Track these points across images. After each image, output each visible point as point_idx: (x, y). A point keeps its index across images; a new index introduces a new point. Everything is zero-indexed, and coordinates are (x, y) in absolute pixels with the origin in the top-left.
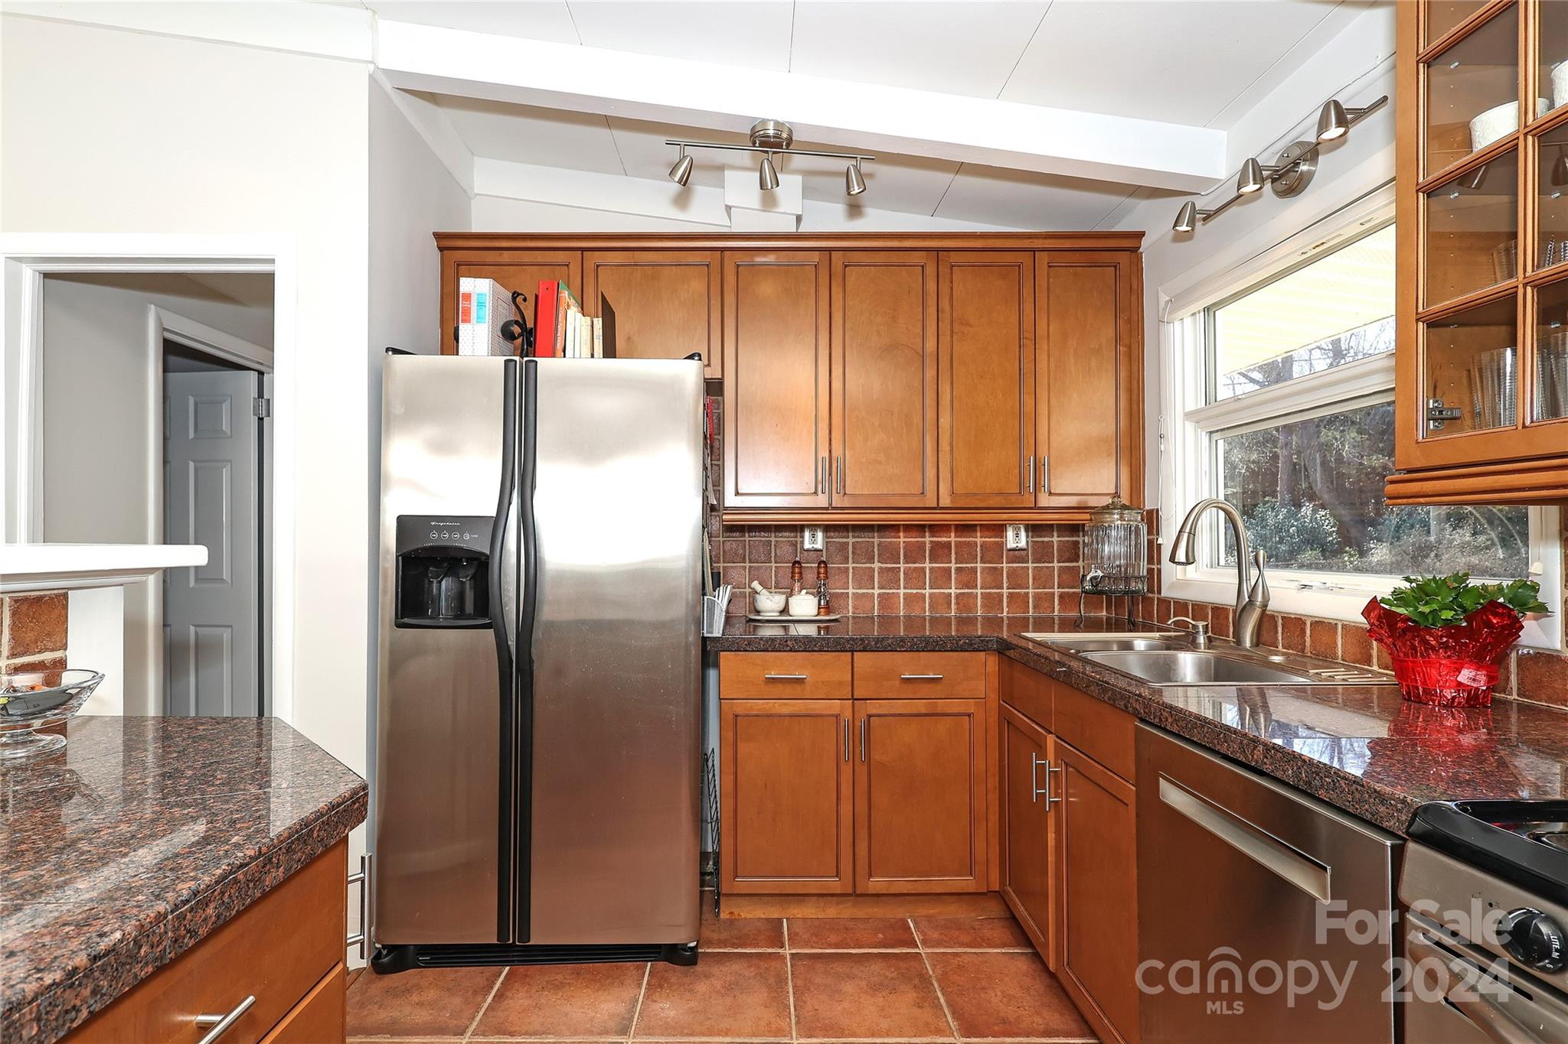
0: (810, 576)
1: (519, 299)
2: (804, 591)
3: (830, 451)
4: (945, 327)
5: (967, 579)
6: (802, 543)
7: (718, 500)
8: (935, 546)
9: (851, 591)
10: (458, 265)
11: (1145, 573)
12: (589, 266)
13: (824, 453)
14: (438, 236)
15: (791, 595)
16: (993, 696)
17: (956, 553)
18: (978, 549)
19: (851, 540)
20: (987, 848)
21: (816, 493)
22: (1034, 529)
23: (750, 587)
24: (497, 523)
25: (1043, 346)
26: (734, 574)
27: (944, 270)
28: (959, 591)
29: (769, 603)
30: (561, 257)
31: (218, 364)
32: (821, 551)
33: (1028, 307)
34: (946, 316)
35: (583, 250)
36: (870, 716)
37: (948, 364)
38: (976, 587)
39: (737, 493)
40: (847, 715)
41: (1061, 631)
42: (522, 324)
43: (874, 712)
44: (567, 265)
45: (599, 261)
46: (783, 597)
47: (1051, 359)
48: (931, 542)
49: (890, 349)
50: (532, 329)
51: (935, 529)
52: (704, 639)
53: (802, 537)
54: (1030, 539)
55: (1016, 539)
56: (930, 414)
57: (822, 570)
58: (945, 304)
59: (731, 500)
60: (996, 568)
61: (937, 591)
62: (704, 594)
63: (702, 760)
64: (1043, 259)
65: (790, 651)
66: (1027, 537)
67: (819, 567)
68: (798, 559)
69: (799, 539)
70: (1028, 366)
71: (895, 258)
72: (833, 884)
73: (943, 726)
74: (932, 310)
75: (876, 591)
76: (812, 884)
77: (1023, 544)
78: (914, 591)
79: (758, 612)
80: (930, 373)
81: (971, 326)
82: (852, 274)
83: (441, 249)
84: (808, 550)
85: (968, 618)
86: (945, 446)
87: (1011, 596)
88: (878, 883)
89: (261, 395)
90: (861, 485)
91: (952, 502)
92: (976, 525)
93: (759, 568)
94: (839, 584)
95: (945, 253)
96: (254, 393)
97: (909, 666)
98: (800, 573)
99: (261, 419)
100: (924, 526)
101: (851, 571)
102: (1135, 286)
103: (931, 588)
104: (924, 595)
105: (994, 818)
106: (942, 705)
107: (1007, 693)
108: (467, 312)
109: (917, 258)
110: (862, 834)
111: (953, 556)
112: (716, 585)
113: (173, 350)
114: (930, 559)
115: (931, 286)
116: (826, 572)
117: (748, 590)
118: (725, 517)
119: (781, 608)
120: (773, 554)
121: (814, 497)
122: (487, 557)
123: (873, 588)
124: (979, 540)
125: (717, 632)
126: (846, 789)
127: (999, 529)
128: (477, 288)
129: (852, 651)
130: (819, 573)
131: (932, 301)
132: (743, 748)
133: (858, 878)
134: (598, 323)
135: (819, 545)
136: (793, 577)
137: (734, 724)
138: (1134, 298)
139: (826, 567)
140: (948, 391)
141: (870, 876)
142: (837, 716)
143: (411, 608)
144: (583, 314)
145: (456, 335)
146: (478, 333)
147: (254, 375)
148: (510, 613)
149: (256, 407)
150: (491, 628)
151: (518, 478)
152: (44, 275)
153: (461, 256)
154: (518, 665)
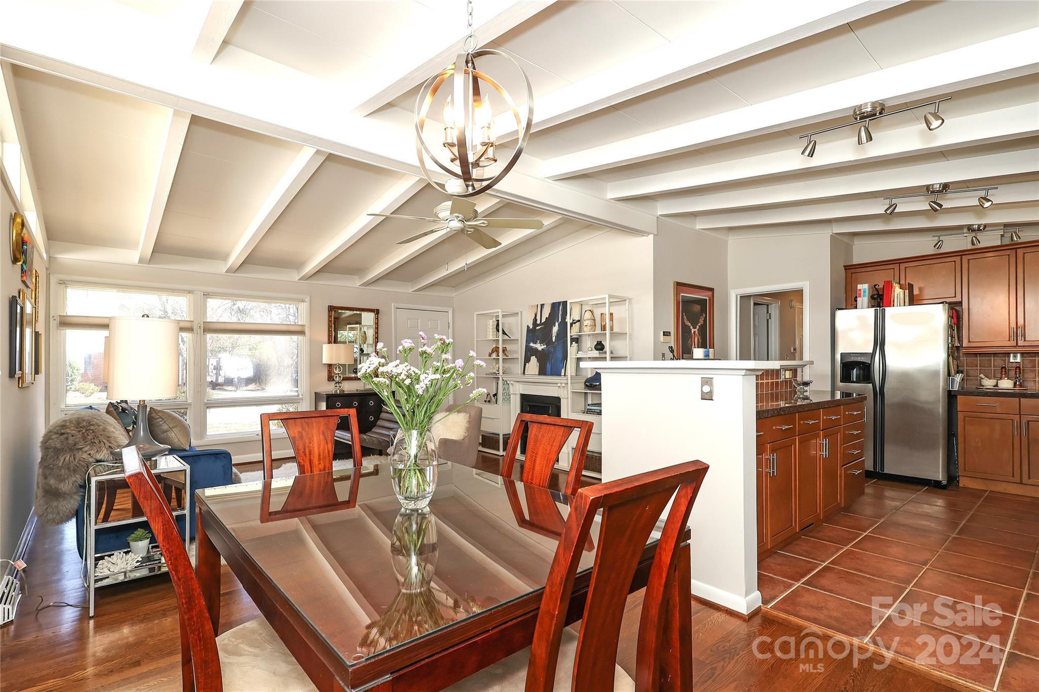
0: (1011, 373)
1: (876, 287)
2: (1007, 378)
3: (1017, 324)
6: (1009, 359)
9: (1037, 379)
10: (852, 273)
12: (902, 268)
13: (1013, 325)
14: (844, 266)
15: (1000, 379)
19: (1034, 357)
21: (1009, 340)
23: (977, 376)
24: (873, 355)
29: (988, 382)
30: (891, 267)
32: (1019, 363)
35: (900, 263)
36: (1028, 421)
39: (969, 341)
40: (1017, 420)
42: (878, 294)
43: (1030, 420)
44: (893, 270)
45: (906, 267)
46: (996, 380)
50: (882, 295)
52: (949, 390)
53: (1009, 357)
57: (1018, 371)
59: (967, 343)
62: (949, 376)
65: (990, 396)
67: (1016, 369)
68: (1006, 366)
69: (1007, 358)
72: (1011, 478)
76: (1002, 477)
79: (982, 386)
83: (845, 269)
84: (1012, 363)
88: (1032, 481)
89: (768, 312)
90: (1033, 337)
93: (983, 369)
94: (1028, 376)
96: (766, 312)
98: (1006, 371)
99: (768, 320)
101: (1037, 371)
108: (860, 294)
110: (1025, 462)
113: (755, 304)
116: (1020, 371)
117: (979, 378)
118: (963, 350)
119: (994, 384)
120: (992, 364)
122: (870, 364)
125: (957, 389)
126: (1017, 445)
128: (864, 287)
129: (1021, 398)
130: (1016, 371)
133: (1023, 478)
134: (907, 291)
135: (1018, 360)
136: (1001, 373)
137: (964, 420)
139: (1020, 369)
141: (1029, 478)
142: (1012, 420)
143: (846, 378)
144: (900, 289)
145: (856, 301)
146: (863, 300)
147: (766, 306)
148: (877, 379)
149: (767, 316)
150: (870, 383)
151: (880, 342)
152: (741, 297)
153: (853, 271)
154: (880, 394)
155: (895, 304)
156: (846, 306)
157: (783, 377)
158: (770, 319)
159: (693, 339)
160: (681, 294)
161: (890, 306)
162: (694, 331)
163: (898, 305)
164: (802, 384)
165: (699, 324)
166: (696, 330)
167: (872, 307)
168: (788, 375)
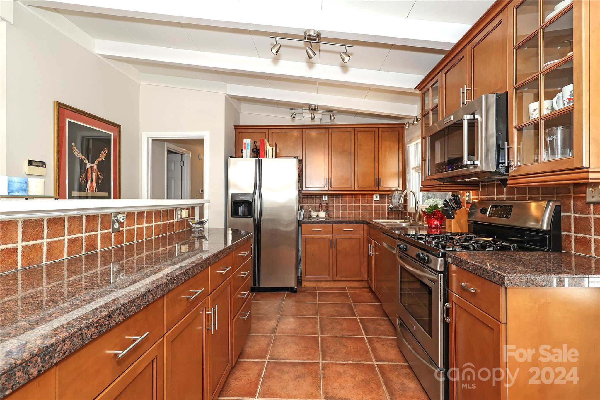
0: (324, 207)
1: (255, 143)
2: (322, 211)
3: (328, 177)
4: (356, 146)
5: (364, 208)
6: (322, 199)
7: (301, 188)
8: (356, 200)
9: (334, 211)
10: (239, 133)
11: (403, 206)
12: (270, 132)
13: (327, 177)
14: (235, 126)
15: (319, 212)
16: (365, 235)
17: (361, 202)
18: (367, 200)
19: (334, 198)
20: (364, 270)
21: (325, 187)
22: (381, 196)
23: (309, 210)
24: (254, 194)
25: (380, 151)
26: (305, 207)
27: (356, 133)
28: (362, 211)
29: (314, 214)
30: (264, 130)
31: (172, 153)
32: (327, 201)
33: (377, 142)
34: (356, 144)
35: (269, 129)
36: (336, 239)
37: (357, 156)
38: (366, 210)
39: (306, 187)
40: (331, 239)
41: (381, 219)
42: (256, 149)
43: (337, 238)
44: (265, 132)
45: (273, 132)
46: (317, 212)
47: (383, 154)
48: (355, 199)
49: (343, 152)
50: (259, 150)
51: (356, 195)
52: (298, 221)
53: (322, 197)
54: (380, 198)
55: (376, 198)
56: (353, 168)
57: (327, 206)
58: (356, 141)
59: (304, 189)
60: (371, 205)
61: (356, 211)
62: (298, 211)
63: (298, 250)
64: (380, 130)
65: (318, 224)
66: (379, 197)
67: (326, 205)
68: (321, 203)
69: (321, 198)
70: (377, 156)
71: (344, 130)
72: (328, 278)
73: (354, 241)
74: (353, 143)
75: (341, 211)
76: (323, 278)
77: (378, 199)
78: (350, 211)
79: (311, 216)
80: (353, 158)
81: (363, 146)
82: (334, 134)
83: (235, 129)
84: (324, 201)
85: (364, 218)
86: (356, 176)
87: (375, 212)
88: (338, 278)
89: (182, 160)
90: (336, 185)
91: (358, 189)
92: (366, 195)
93: (311, 205)
94: (331, 209)
95: (356, 129)
96: (180, 160)
97: (345, 227)
98: (322, 206)
99: (182, 167)
100: (353, 195)
101: (334, 206)
102: (403, 136)
103: (355, 210)
104: (353, 212)
105: (365, 263)
106: (353, 237)
107: (369, 234)
108: (245, 147)
109: (350, 130)
110: (335, 266)
111: (360, 202)
112: (301, 209)
113: (170, 152)
114: (354, 203)
115: (353, 137)
116: (328, 206)
117: (308, 211)
118: (303, 193)
119: (317, 215)
120: (315, 202)
121: (324, 188)
122: (252, 202)
123: (340, 210)
124: (367, 198)
125: (301, 219)
126: (331, 256)
127: (372, 196)
128: (247, 142)
129: (332, 224)
130: (326, 206)
131: (353, 140)
132: (307, 246)
133: (334, 276)
134: (274, 149)
135: (326, 199)
136: (320, 208)
137: (305, 241)
138: (403, 139)
139: (328, 205)
140: (357, 162)
141: (337, 276)
142: (329, 239)
143: (235, 213)
144: (269, 146)
145: (242, 152)
146: (247, 152)
147: (180, 155)
148: (256, 214)
149: (181, 164)
150: (252, 217)
151: (258, 185)
152: (153, 140)
153: (240, 130)
154: (257, 226)
155: (267, 157)
156: (235, 156)
157: (179, 217)
158: (183, 166)
159: (89, 175)
160: (68, 120)
161: (264, 158)
162: (91, 167)
163: (269, 158)
164: (198, 223)
165: (100, 159)
166: (95, 165)
167: (253, 157)
168: (185, 214)
